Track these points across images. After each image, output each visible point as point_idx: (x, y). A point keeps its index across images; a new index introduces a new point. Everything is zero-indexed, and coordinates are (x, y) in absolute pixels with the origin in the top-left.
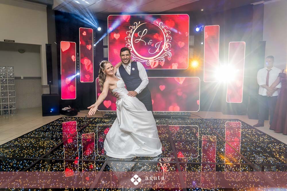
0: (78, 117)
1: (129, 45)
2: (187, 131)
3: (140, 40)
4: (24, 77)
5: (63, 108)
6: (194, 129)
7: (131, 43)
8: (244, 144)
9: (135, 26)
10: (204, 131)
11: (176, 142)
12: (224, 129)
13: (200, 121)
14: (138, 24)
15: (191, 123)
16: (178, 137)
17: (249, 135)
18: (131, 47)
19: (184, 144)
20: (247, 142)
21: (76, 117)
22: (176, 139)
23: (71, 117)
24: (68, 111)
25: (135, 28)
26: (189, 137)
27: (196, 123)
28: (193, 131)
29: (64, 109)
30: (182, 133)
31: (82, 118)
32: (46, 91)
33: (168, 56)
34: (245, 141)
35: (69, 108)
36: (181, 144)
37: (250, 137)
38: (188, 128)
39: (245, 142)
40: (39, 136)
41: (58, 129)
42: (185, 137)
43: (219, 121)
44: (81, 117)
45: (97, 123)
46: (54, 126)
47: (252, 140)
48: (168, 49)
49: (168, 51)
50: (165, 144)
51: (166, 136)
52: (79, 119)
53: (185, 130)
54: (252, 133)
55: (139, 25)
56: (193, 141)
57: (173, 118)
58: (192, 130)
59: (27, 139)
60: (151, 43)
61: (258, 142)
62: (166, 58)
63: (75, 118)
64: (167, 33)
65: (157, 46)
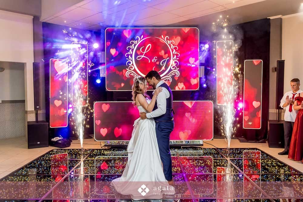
0: (73, 149)
1: (130, 63)
2: (200, 163)
3: (143, 56)
4: (2, 101)
5: (53, 138)
6: (208, 161)
7: (132, 60)
8: (264, 177)
9: (136, 41)
10: (219, 163)
11: (190, 176)
12: (241, 160)
13: (214, 151)
14: (140, 38)
15: (205, 154)
16: (191, 170)
17: (268, 166)
18: (133, 65)
19: (199, 178)
20: (266, 175)
21: (70, 149)
22: (189, 173)
23: (64, 149)
24: (60, 142)
25: (137, 43)
26: (203, 170)
27: (210, 154)
28: (208, 163)
29: (55, 139)
30: (195, 166)
31: (78, 150)
32: (31, 118)
33: (176, 75)
34: (264, 173)
35: (61, 138)
36: (195, 178)
37: (270, 168)
38: (201, 160)
39: (264, 175)
40: (32, 173)
41: (53, 164)
42: (198, 170)
43: (236, 151)
44: (76, 149)
45: (96, 155)
46: (47, 160)
47: (272, 172)
48: (175, 67)
49: (175, 69)
50: (178, 179)
51: (178, 170)
52: (73, 151)
53: (198, 162)
54: (271, 164)
55: (142, 39)
56: (208, 175)
57: (184, 148)
58: (206, 161)
59: (19, 177)
60: (156, 60)
61: (278, 174)
62: (173, 77)
63: (68, 150)
64: (174, 48)
65: (162, 63)
